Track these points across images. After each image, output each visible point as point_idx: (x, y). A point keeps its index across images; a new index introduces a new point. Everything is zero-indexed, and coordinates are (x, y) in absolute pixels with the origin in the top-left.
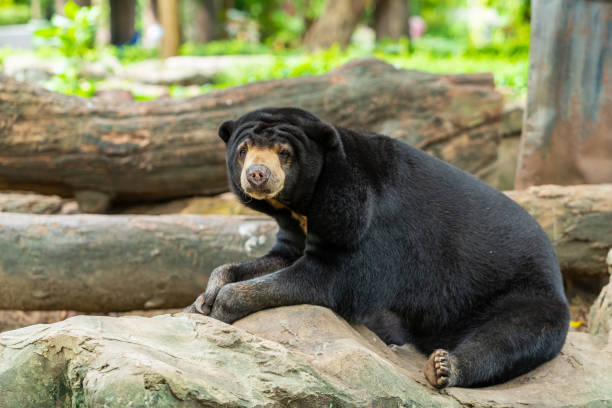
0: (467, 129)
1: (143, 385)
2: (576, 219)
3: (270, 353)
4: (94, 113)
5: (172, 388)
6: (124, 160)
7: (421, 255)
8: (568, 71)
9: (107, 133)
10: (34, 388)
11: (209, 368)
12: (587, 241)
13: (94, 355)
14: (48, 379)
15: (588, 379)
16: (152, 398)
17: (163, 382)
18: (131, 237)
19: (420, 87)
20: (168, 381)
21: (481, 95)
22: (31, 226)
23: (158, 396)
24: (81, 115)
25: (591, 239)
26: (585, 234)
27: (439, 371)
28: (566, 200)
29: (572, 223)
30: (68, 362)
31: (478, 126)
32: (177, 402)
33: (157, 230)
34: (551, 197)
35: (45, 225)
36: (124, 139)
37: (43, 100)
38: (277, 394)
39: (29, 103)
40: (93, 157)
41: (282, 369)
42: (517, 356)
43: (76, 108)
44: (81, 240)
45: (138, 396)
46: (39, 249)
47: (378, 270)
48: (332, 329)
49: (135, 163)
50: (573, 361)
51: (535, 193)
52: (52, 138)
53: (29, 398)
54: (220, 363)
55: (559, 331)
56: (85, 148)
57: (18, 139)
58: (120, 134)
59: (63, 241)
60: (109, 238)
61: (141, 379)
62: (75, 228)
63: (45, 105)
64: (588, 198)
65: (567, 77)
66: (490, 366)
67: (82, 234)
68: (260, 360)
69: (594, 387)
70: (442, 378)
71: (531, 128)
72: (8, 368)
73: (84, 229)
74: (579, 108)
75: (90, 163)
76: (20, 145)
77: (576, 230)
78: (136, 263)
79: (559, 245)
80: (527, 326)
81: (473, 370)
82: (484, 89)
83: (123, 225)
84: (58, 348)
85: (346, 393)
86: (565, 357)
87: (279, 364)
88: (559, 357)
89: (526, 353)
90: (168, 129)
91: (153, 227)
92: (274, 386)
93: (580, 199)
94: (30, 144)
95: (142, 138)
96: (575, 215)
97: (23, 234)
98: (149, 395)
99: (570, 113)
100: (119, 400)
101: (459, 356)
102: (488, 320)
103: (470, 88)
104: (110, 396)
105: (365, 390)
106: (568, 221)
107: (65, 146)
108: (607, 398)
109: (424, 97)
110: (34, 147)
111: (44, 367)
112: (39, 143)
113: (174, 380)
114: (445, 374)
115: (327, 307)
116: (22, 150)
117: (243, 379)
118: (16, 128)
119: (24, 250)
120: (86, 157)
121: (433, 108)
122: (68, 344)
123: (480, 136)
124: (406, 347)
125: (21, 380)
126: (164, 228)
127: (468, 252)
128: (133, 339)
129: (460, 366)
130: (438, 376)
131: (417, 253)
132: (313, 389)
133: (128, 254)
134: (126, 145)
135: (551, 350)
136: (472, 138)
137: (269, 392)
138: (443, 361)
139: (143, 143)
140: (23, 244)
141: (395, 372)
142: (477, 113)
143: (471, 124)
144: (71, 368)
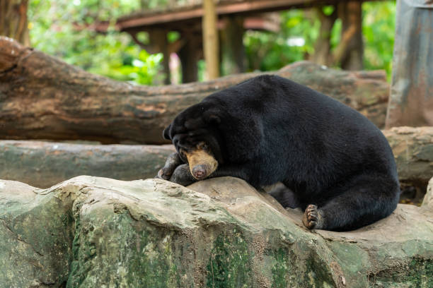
0: (366, 106)
1: (113, 210)
2: (421, 147)
3: (200, 199)
4: (133, 93)
5: (131, 213)
6: (150, 122)
7: (300, 145)
8: (418, 55)
9: (139, 105)
10: (52, 218)
11: (159, 207)
12: (427, 161)
13: (87, 195)
14: (61, 213)
15: (408, 228)
16: (118, 218)
17: (126, 208)
18: (143, 158)
19: (337, 79)
20: (129, 208)
21: (376, 85)
22: (83, 151)
23: (122, 217)
24: (124, 94)
25: (430, 160)
26: (427, 157)
27: (310, 218)
28: (414, 135)
29: (418, 149)
30: (73, 201)
31: (374, 104)
32: (134, 222)
33: (159, 154)
34: (405, 134)
35: (91, 151)
36: (150, 109)
37: (101, 84)
38: (201, 222)
39: (92, 86)
40: (131, 119)
41: (206, 209)
42: (362, 212)
43: (121, 89)
44: (112, 159)
45: (109, 217)
46: (87, 165)
47: (274, 157)
48: (243, 190)
49: (157, 123)
50: (399, 217)
51: (396, 131)
52: (106, 107)
53: (49, 224)
54: (168, 204)
55: (391, 199)
56: (126, 114)
57: (84, 107)
58: (148, 105)
59: (102, 160)
60: (130, 158)
61: (112, 207)
62: (109, 152)
63: (102, 87)
64: (429, 134)
65: (417, 59)
66: (344, 217)
67: (113, 155)
68: (192, 204)
69: (411, 232)
70: (312, 222)
71: (394, 92)
72: (37, 205)
73: (114, 153)
74: (425, 79)
75: (129, 123)
76: (86, 111)
77: (420, 154)
78: (146, 173)
79: (409, 163)
80: (369, 194)
81: (333, 219)
82: (379, 82)
83: (139, 150)
84: (68, 193)
85: (246, 225)
86: (395, 215)
87: (205, 205)
88: (392, 216)
89: (368, 211)
90: (178, 103)
91: (157, 151)
92: (199, 217)
93: (424, 135)
94: (92, 110)
95: (162, 108)
96: (420, 144)
97: (77, 155)
98: (116, 216)
99: (419, 82)
100: (98, 219)
101: (324, 211)
102: (346, 190)
103: (370, 81)
104: (93, 217)
105: (259, 224)
106: (416, 148)
107: (114, 112)
108: (418, 238)
109: (339, 86)
110: (94, 112)
111: (59, 205)
112: (97, 110)
113: (133, 207)
114: (314, 219)
115: (243, 179)
116: (87, 114)
117: (180, 214)
118: (84, 100)
119: (78, 165)
120: (126, 119)
121: (345, 92)
122: (73, 190)
123: (375, 111)
124: (296, 210)
125: (44, 213)
126: (163, 152)
127: (330, 144)
128: (113, 188)
129: (325, 217)
130: (309, 221)
131: (298, 143)
132: (224, 219)
133: (141, 168)
134: (152, 112)
135: (385, 211)
136: (370, 112)
137: (195, 221)
138: (312, 211)
139: (162, 111)
140: (77, 161)
141: (280, 216)
142: (373, 96)
143: (369, 103)
144: (74, 205)
